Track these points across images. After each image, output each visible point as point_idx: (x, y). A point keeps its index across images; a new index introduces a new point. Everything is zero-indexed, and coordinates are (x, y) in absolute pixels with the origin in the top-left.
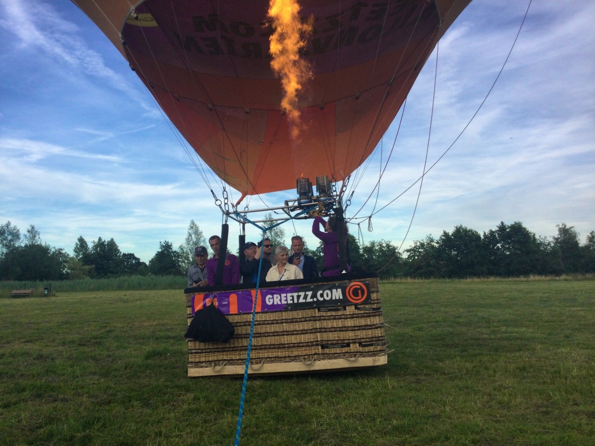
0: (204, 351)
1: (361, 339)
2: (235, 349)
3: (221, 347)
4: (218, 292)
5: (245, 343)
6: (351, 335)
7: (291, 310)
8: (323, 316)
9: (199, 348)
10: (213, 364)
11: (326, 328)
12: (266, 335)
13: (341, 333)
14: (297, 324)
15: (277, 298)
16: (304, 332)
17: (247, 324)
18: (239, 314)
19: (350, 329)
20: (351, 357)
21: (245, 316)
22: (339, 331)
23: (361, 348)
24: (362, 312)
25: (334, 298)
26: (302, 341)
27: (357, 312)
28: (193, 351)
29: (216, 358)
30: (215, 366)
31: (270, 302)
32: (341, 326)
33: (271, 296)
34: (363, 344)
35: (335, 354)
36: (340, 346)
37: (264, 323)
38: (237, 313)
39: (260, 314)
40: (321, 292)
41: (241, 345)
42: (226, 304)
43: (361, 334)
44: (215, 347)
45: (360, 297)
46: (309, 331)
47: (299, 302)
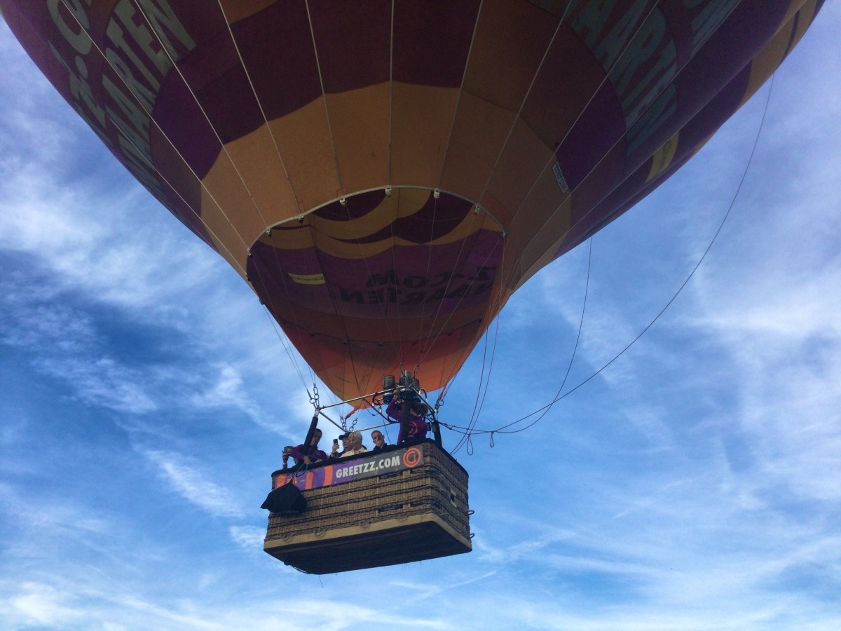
1: (413, 499)
3: (293, 520)
5: (314, 514)
6: (404, 496)
7: (356, 481)
8: (383, 483)
11: (384, 494)
12: (333, 505)
13: (396, 496)
14: (359, 492)
15: (346, 471)
17: (318, 497)
19: (404, 491)
20: (402, 517)
21: (318, 491)
23: (412, 508)
24: (416, 475)
25: (393, 465)
26: (363, 507)
29: (287, 531)
31: (339, 475)
32: (397, 489)
33: (340, 470)
34: (414, 503)
35: (389, 515)
36: (394, 508)
37: (332, 495)
38: (311, 488)
39: (330, 487)
40: (382, 461)
41: (310, 517)
42: (303, 482)
43: (414, 495)
44: (289, 520)
45: (415, 461)
46: (369, 498)
47: (363, 472)
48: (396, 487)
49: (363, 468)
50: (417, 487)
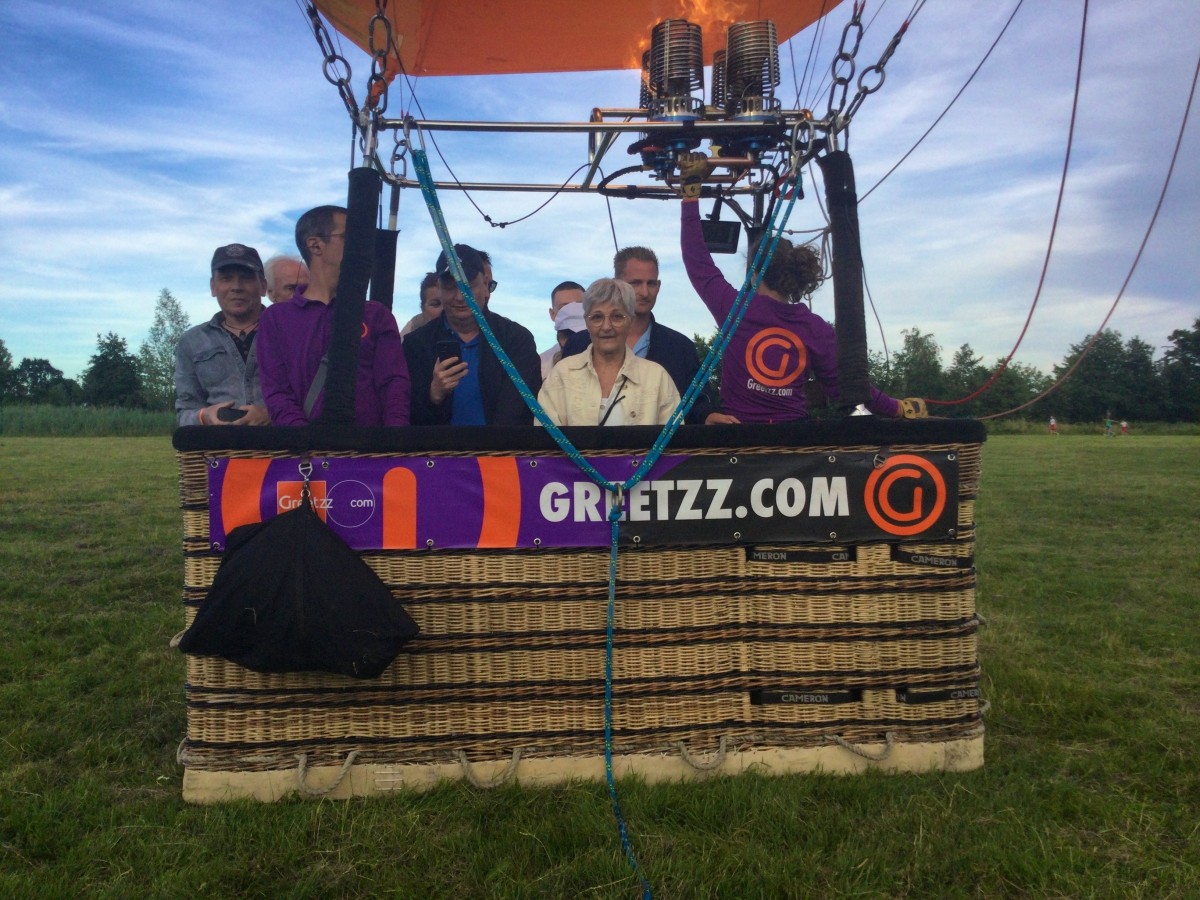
0: (260, 700)
1: (904, 672)
2: (399, 697)
3: (335, 685)
4: (331, 455)
5: (443, 669)
6: (868, 655)
7: (641, 549)
8: (765, 579)
9: (235, 685)
10: (302, 759)
11: (775, 626)
12: (535, 641)
13: (833, 646)
14: (661, 602)
15: (587, 495)
16: (687, 636)
17: (455, 593)
18: (423, 552)
19: (866, 632)
20: (865, 740)
21: (447, 561)
22: (825, 639)
23: (903, 707)
24: (917, 571)
25: (814, 512)
26: (679, 672)
28: (212, 698)
29: (312, 732)
30: (309, 764)
31: (555, 509)
32: (832, 619)
33: (561, 488)
34: (914, 691)
35: (802, 725)
36: (826, 699)
37: (527, 593)
38: (412, 546)
39: (513, 557)
40: (767, 483)
41: (424, 681)
42: (367, 510)
43: (909, 654)
44: (312, 683)
45: (917, 513)
46: (706, 635)
47: (677, 518)
48: (829, 610)
49: (676, 497)
50: (924, 623)
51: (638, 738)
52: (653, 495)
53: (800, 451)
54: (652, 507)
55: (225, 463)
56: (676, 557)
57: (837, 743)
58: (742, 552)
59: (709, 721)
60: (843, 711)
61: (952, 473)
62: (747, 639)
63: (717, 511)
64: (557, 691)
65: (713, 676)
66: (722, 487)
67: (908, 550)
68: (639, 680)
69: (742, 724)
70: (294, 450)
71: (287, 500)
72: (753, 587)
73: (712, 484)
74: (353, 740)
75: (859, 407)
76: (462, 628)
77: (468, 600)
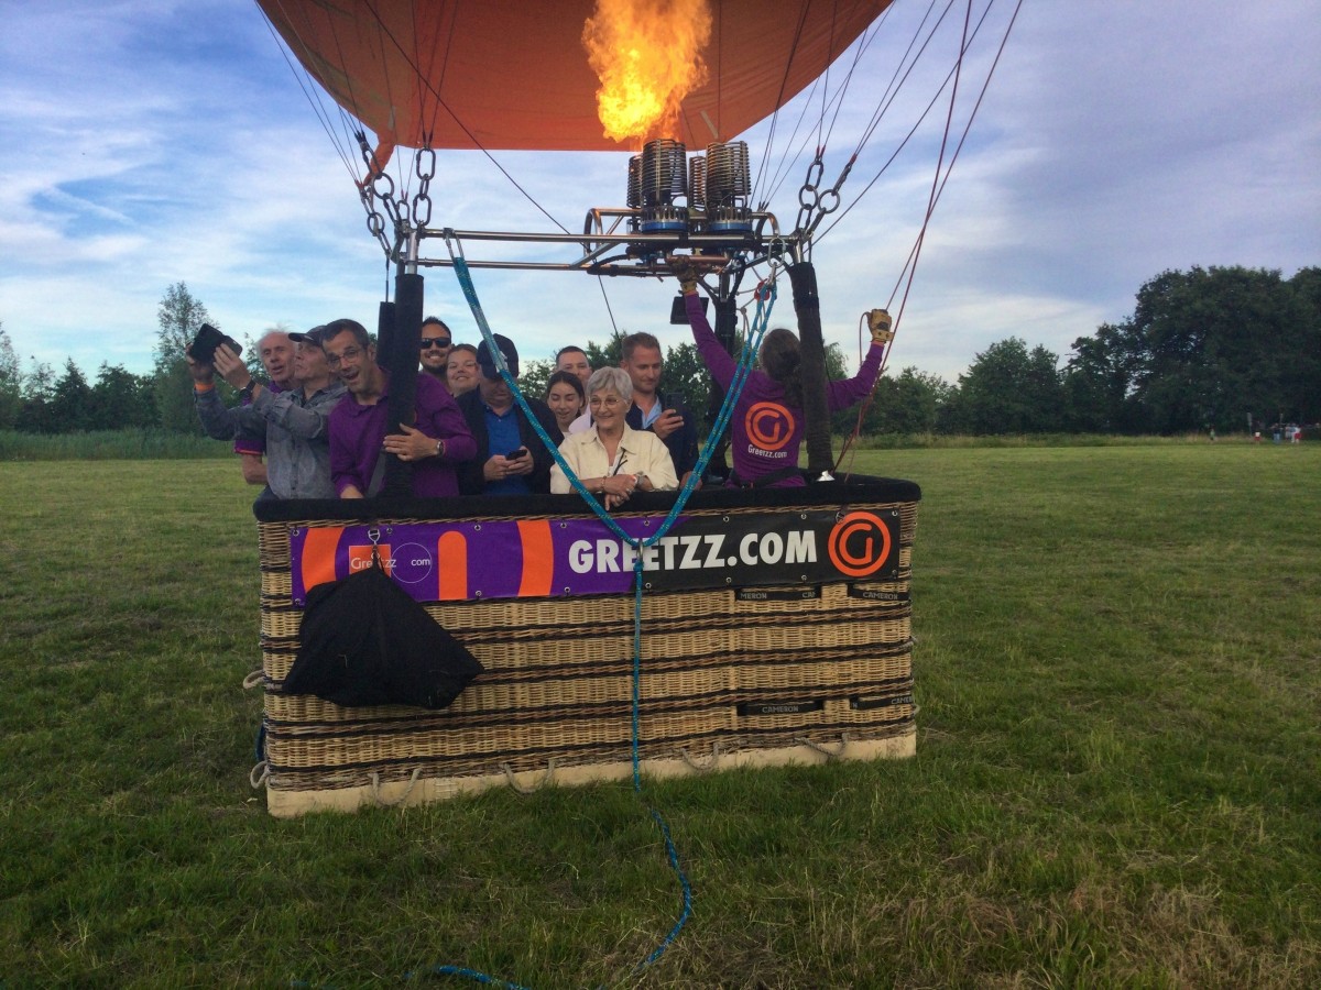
0: (337, 730)
1: (856, 685)
4: (394, 522)
6: (829, 673)
7: (652, 593)
8: (751, 614)
9: (315, 718)
10: (375, 777)
11: (758, 652)
12: (566, 672)
13: (802, 667)
14: (667, 636)
16: (688, 663)
17: (500, 635)
18: (472, 601)
19: (828, 655)
20: (825, 740)
21: (492, 608)
22: (796, 662)
23: (854, 713)
24: (867, 604)
26: (681, 693)
27: (852, 603)
28: (296, 731)
29: (382, 754)
30: (381, 780)
32: (801, 645)
34: (864, 699)
35: (777, 730)
36: (796, 709)
37: (558, 633)
38: (464, 597)
39: (547, 603)
41: (475, 708)
43: (860, 670)
44: (381, 714)
45: (868, 558)
46: (703, 662)
47: (681, 567)
48: (800, 638)
49: (680, 551)
50: (871, 645)
51: (649, 747)
52: (661, 549)
53: (779, 510)
54: (661, 559)
55: (305, 532)
56: (679, 599)
57: (805, 744)
58: (732, 594)
59: (705, 731)
60: (811, 717)
61: (895, 525)
62: (735, 664)
63: (713, 561)
64: (583, 712)
65: (708, 695)
66: (716, 541)
67: (861, 587)
68: (650, 700)
69: (730, 732)
70: (364, 519)
71: (359, 561)
72: (742, 622)
73: (708, 539)
74: (416, 760)
75: (824, 473)
76: (505, 663)
77: (510, 640)
